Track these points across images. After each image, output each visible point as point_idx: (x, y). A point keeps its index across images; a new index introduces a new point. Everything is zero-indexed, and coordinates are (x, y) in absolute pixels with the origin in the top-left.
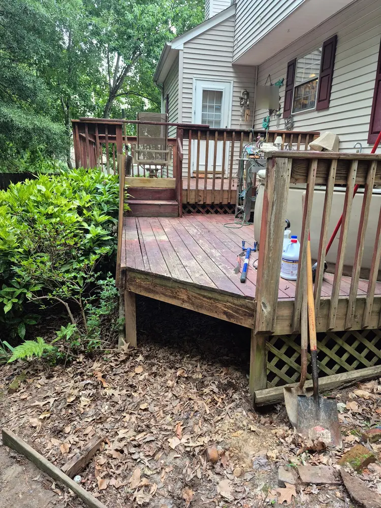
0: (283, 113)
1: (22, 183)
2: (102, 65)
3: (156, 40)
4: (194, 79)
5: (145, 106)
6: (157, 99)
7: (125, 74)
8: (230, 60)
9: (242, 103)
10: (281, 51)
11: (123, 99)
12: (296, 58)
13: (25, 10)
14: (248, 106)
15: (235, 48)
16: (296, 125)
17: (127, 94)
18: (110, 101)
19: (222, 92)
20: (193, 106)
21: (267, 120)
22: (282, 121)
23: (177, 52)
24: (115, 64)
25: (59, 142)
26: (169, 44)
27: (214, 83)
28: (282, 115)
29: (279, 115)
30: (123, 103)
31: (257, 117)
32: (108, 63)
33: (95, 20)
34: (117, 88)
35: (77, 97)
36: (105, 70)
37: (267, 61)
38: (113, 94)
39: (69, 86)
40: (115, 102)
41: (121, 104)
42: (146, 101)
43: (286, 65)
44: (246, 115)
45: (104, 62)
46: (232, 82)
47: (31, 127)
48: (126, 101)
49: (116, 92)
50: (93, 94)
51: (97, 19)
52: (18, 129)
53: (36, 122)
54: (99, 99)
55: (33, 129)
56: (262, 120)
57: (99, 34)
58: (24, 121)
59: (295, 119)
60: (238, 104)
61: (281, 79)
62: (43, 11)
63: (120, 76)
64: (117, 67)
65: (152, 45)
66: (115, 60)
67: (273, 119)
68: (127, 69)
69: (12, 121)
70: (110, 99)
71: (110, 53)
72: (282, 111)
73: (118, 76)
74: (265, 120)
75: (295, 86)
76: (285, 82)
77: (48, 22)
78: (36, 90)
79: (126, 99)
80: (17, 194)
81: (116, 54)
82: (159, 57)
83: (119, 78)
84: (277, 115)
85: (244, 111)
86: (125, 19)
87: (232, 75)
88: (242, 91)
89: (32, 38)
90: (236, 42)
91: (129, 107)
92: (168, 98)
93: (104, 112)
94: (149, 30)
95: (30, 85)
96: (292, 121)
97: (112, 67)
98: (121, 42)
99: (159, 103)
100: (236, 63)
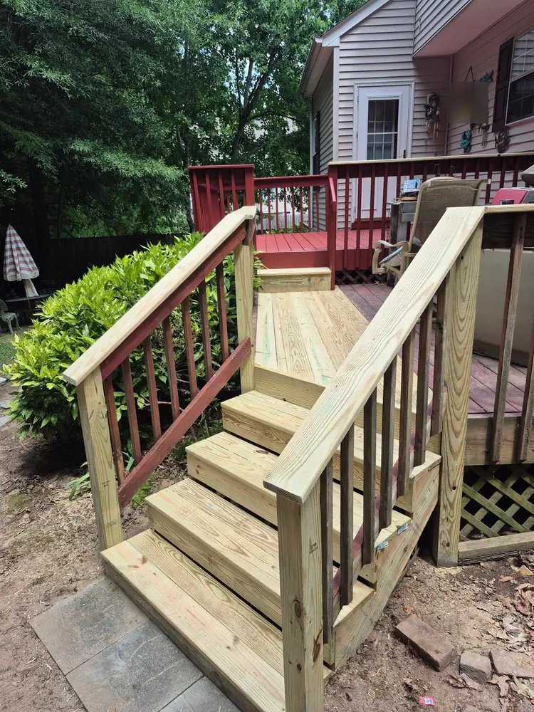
0: (493, 124)
1: (130, 257)
2: (229, 78)
3: (302, 34)
4: (356, 86)
5: (288, 130)
6: (305, 118)
7: (260, 87)
8: (410, 51)
9: (429, 113)
10: (490, 28)
11: (258, 123)
12: (513, 38)
13: (129, 20)
14: (438, 117)
15: (418, 32)
16: (513, 141)
17: (262, 115)
18: (241, 127)
19: (398, 100)
20: (354, 126)
21: (468, 137)
22: (491, 137)
23: (331, 50)
24: (246, 75)
25: (176, 191)
26: (318, 41)
27: (385, 88)
28: (491, 127)
29: (486, 128)
30: (257, 128)
31: (454, 132)
32: (237, 75)
33: (218, 19)
34: (249, 107)
35: (197, 127)
36: (233, 85)
37: (466, 46)
38: (245, 117)
39: (186, 114)
40: (247, 127)
41: (255, 129)
42: (290, 122)
43: (497, 50)
44: (434, 131)
45: (232, 74)
46: (413, 84)
47: (140, 175)
48: (261, 125)
49: (248, 115)
50: (218, 119)
51: (221, 17)
52: (126, 179)
53: (146, 169)
54: (226, 126)
55: (143, 177)
56: (460, 137)
57: (224, 37)
58: (132, 168)
59: (512, 132)
60: (423, 116)
61: (489, 73)
62: (151, 17)
63: (253, 90)
64: (249, 79)
65: (296, 42)
66: (246, 69)
67: (478, 134)
68: (263, 80)
69: (117, 169)
70: (240, 125)
71: (239, 60)
72: (491, 121)
73: (251, 91)
74: (464, 137)
75: (512, 80)
76: (495, 77)
77: (159, 30)
78: (144, 124)
79: (262, 123)
80: (123, 274)
81: (248, 61)
82: (307, 57)
83: (252, 94)
84: (483, 128)
85: (432, 125)
86: (259, 10)
87: (412, 73)
88: (429, 96)
89: (139, 56)
90: (418, 23)
91: (267, 132)
92: (319, 116)
93: (233, 144)
94: (292, 20)
95: (138, 120)
96: (506, 135)
97: (242, 79)
98: (253, 44)
99: (307, 124)
100: (418, 55)
